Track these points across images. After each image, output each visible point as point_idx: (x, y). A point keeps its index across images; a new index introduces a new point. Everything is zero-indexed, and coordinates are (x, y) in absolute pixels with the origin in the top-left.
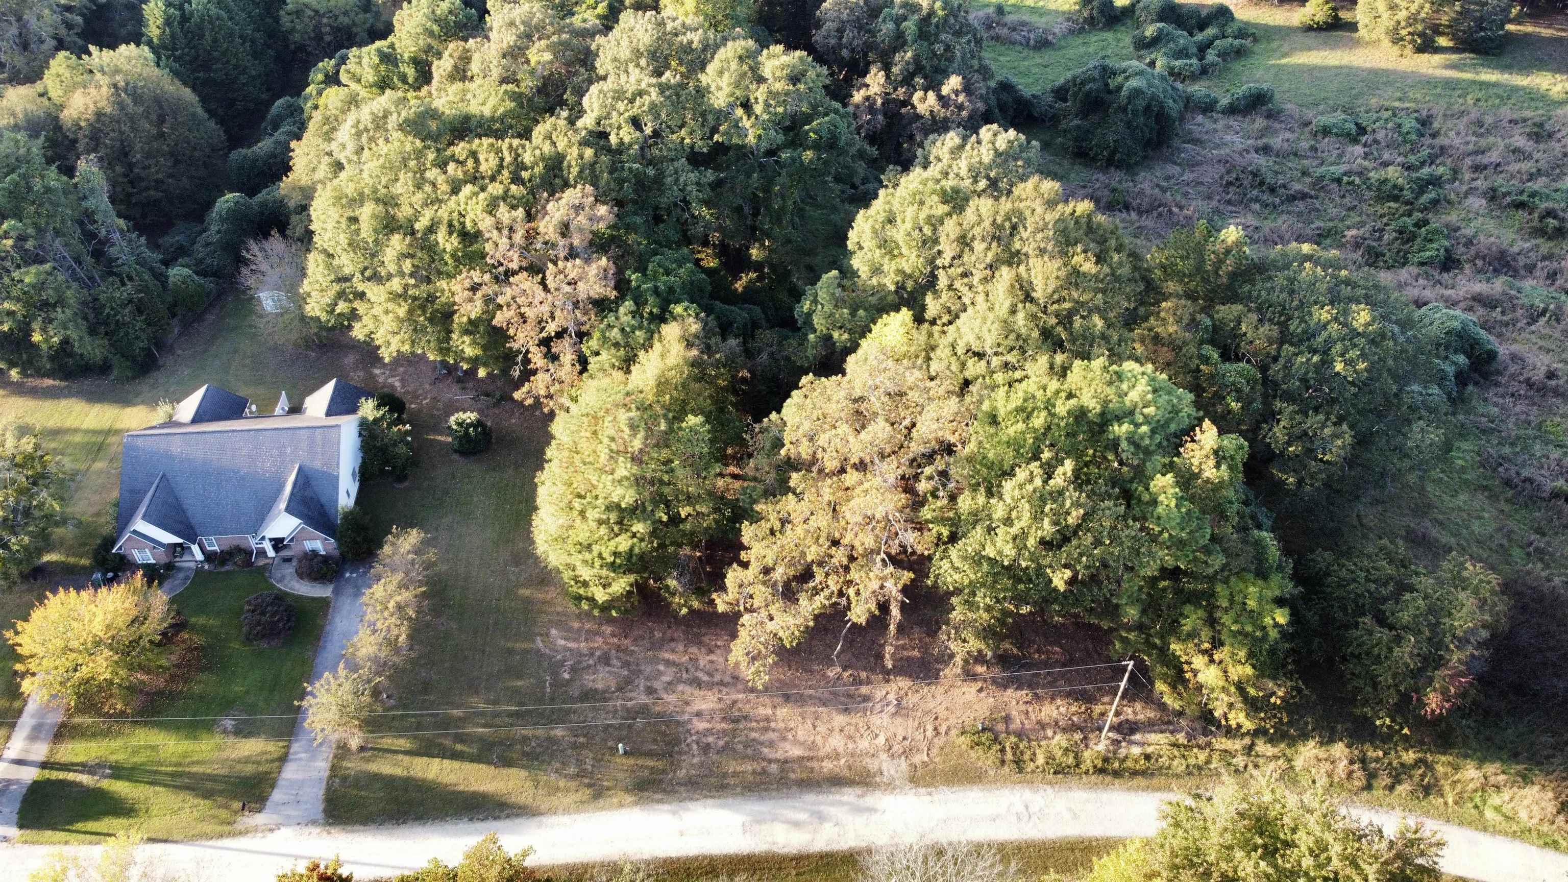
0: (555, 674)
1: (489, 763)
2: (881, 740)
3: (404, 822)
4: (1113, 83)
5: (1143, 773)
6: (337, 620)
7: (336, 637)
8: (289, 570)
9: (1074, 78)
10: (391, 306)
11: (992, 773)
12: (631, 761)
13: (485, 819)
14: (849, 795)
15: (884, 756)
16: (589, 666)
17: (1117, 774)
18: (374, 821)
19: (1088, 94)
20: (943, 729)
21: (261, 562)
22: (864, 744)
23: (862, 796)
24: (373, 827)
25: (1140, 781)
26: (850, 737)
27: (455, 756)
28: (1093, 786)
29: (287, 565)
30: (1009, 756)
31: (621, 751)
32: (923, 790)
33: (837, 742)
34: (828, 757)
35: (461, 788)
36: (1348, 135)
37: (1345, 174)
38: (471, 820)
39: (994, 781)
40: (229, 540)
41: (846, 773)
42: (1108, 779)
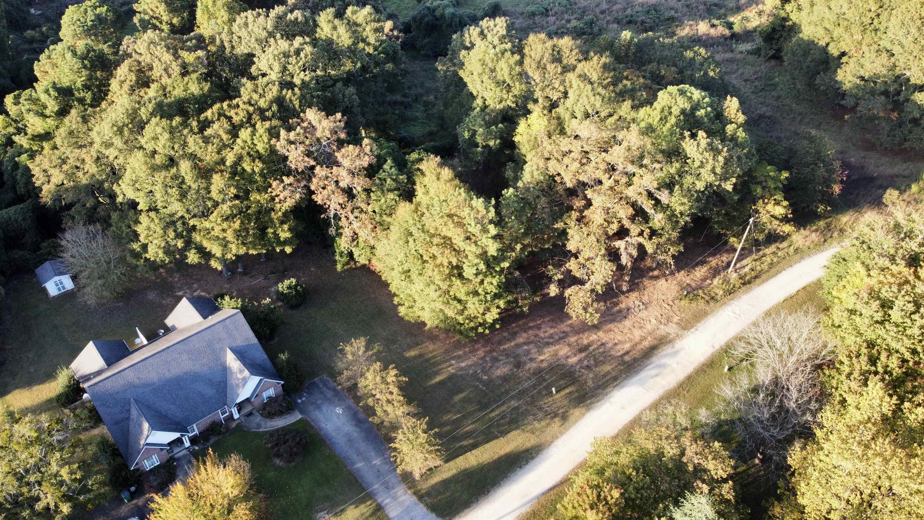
0: (480, 380)
1: (496, 437)
2: (653, 321)
3: (488, 492)
4: (438, 13)
5: (756, 277)
6: (323, 425)
7: (334, 434)
8: (257, 418)
9: (414, 18)
10: (225, 225)
11: (707, 308)
12: (563, 393)
13: (527, 462)
14: (668, 350)
15: (662, 327)
16: (491, 367)
17: (749, 282)
18: (472, 502)
19: (428, 24)
20: (671, 303)
21: (234, 425)
22: (649, 327)
23: (673, 347)
24: (474, 505)
25: (758, 281)
26: (641, 327)
27: (474, 446)
28: (746, 292)
29: (252, 418)
30: (707, 298)
31: (554, 392)
32: (692, 330)
33: (637, 334)
34: (641, 340)
35: (496, 457)
36: (543, 13)
37: (558, 29)
38: (521, 467)
39: (712, 311)
40: (205, 421)
41: (656, 342)
42: (748, 286)
